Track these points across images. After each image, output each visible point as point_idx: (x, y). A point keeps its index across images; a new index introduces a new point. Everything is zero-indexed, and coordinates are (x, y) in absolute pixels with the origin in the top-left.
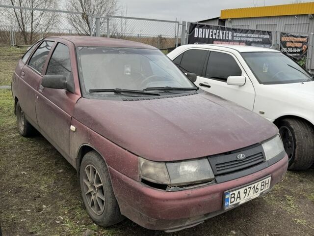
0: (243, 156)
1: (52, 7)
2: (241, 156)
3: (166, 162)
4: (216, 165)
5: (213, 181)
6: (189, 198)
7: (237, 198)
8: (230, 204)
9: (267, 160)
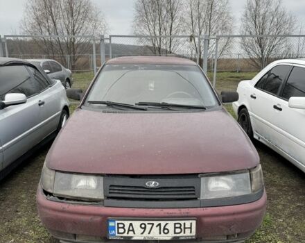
0: (155, 184)
1: (228, 34)
2: (153, 184)
3: (56, 171)
4: (111, 186)
5: (101, 203)
6: (63, 211)
7: (129, 230)
8: (117, 235)
9: (201, 198)
